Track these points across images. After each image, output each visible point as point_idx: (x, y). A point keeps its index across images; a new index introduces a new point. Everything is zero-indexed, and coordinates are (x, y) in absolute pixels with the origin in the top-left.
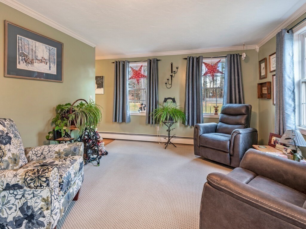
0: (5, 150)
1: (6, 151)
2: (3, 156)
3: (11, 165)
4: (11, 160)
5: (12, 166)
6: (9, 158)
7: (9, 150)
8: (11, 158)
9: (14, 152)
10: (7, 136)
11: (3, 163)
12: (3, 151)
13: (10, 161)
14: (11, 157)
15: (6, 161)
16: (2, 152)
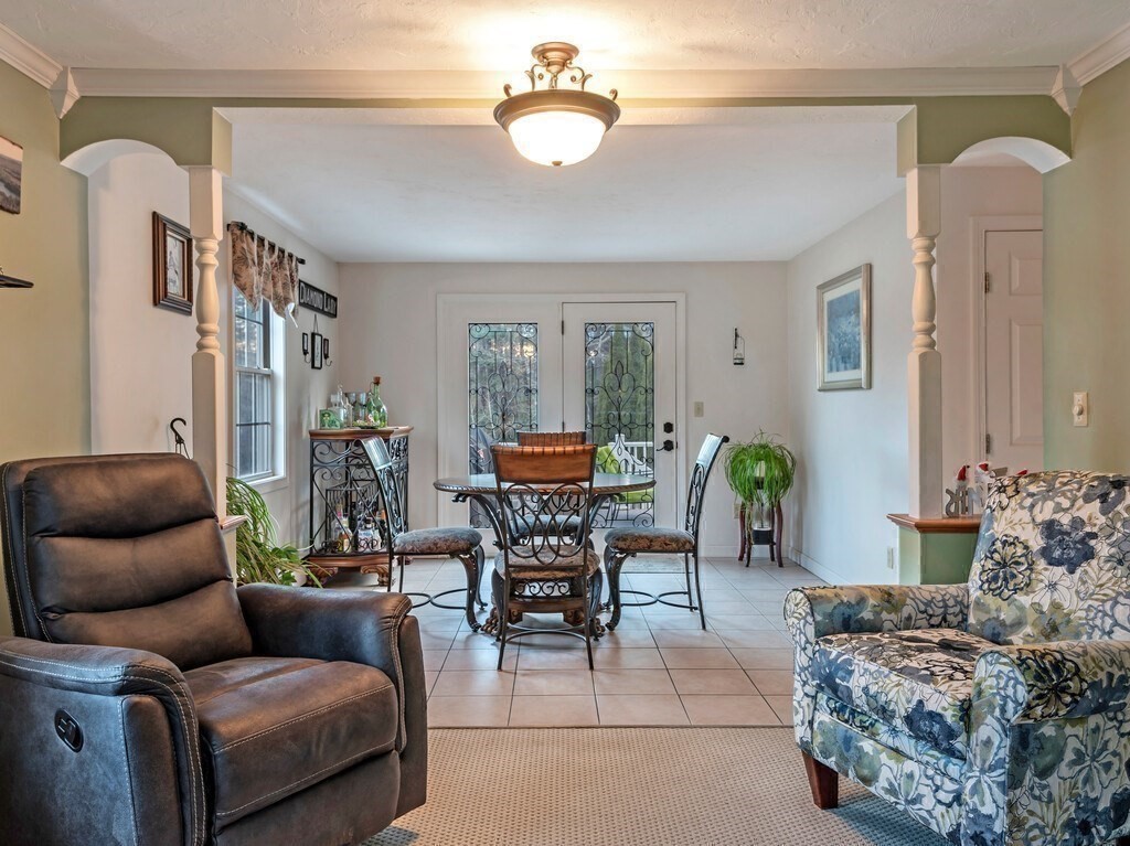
0: (1041, 577)
1: (1042, 581)
2: (1022, 589)
3: (1028, 630)
4: (1037, 615)
5: (1029, 635)
6: (1037, 607)
7: (1052, 586)
8: (1042, 613)
9: (1062, 602)
10: (1083, 541)
11: (1009, 605)
12: (1033, 576)
13: (1032, 616)
14: (1045, 609)
15: (1021, 608)
16: (1029, 577)
